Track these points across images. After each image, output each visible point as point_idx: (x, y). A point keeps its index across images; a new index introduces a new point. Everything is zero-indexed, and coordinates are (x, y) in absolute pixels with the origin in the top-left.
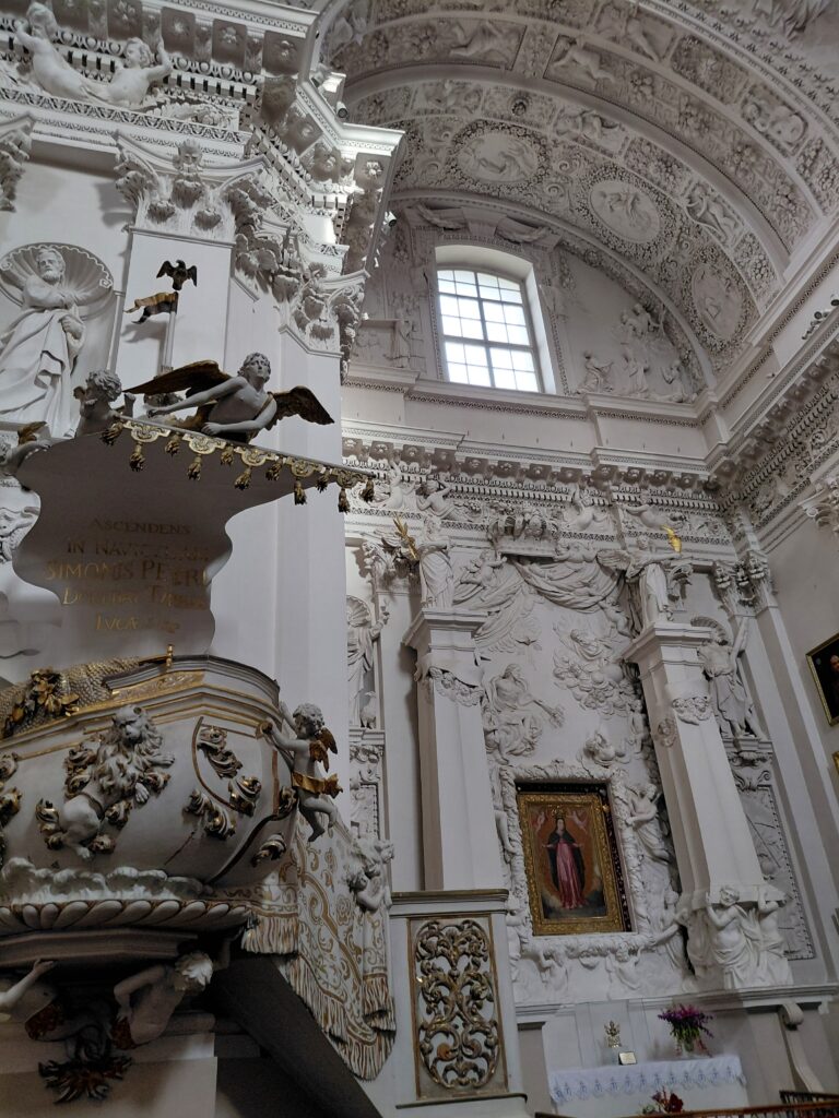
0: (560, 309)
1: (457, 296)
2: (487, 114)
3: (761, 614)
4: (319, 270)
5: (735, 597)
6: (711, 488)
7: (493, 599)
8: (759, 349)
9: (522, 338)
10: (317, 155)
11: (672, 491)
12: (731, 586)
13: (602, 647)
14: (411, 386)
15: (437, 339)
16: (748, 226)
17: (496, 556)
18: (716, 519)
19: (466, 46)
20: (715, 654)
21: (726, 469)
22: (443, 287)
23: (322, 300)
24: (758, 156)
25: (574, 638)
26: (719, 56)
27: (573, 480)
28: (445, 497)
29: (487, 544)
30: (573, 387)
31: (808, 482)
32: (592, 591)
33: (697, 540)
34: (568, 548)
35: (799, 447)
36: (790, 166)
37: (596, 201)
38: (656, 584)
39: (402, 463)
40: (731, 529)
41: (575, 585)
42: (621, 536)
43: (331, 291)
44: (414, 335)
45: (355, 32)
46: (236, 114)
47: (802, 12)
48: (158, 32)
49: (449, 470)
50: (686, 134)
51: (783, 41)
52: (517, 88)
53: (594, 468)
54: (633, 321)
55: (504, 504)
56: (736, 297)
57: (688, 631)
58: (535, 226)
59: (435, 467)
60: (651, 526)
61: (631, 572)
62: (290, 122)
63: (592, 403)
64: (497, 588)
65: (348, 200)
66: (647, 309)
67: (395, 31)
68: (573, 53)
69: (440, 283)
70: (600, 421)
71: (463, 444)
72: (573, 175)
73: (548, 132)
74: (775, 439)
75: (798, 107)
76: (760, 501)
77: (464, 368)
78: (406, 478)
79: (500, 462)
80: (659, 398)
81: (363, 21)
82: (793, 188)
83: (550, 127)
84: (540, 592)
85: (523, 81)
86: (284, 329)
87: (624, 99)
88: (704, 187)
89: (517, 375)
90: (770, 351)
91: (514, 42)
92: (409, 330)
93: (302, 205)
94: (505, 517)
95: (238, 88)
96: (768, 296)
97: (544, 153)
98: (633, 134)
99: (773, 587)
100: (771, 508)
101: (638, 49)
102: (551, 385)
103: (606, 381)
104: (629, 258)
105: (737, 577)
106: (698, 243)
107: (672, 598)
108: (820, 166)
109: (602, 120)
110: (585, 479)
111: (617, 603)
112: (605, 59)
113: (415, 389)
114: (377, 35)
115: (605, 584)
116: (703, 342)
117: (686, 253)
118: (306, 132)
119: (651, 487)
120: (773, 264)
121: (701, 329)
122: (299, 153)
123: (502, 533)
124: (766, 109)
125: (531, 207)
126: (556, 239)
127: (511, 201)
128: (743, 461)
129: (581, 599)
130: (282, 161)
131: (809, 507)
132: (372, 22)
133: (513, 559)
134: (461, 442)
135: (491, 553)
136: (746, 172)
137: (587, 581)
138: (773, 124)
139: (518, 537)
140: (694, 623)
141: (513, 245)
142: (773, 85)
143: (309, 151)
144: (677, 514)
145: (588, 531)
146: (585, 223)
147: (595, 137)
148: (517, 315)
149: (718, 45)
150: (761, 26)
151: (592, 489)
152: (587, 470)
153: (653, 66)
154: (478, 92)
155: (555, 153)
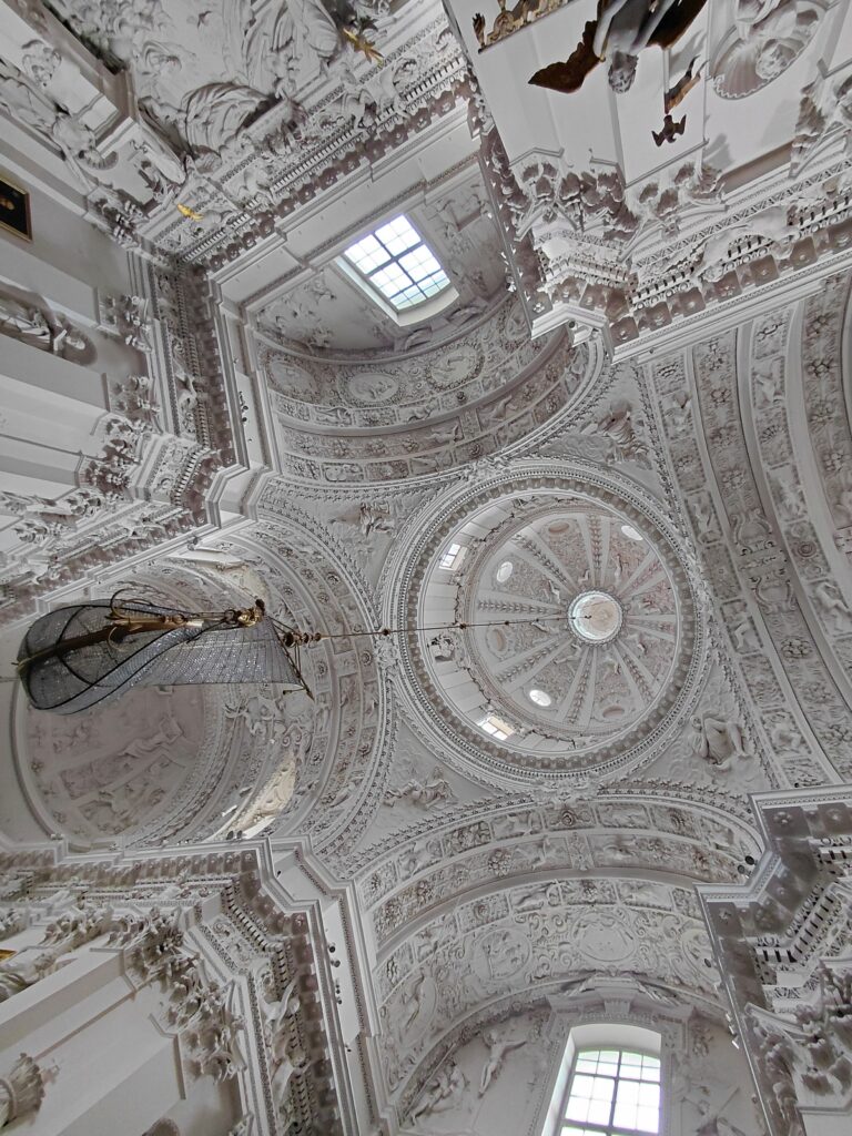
0: (368, 313)
1: (430, 276)
2: (475, 382)
3: (85, 202)
4: (549, 219)
5: (113, 202)
6: (199, 270)
7: (258, 44)
8: (253, 370)
9: (377, 279)
10: (577, 291)
11: (218, 250)
12: (123, 208)
13: (149, 69)
14: (426, 192)
15: (426, 238)
16: (312, 423)
17: (285, 93)
18: (177, 250)
19: (506, 404)
20: (77, 139)
21: (204, 289)
22: (442, 274)
23: (539, 199)
24: (335, 455)
25: (174, 58)
26: (387, 478)
27: (281, 207)
28: (354, 118)
29: (298, 99)
30: (328, 272)
31: (157, 317)
32: (200, 121)
33: (174, 226)
34: (243, 147)
35: (180, 333)
36: (319, 461)
37: (391, 381)
38: (168, 166)
39: (400, 122)
40: (162, 251)
41: (213, 115)
42: (219, 187)
43: (535, 209)
44: (443, 231)
45: (571, 372)
46: (640, 280)
47: (367, 514)
48: (704, 294)
49: (365, 145)
50: (375, 440)
51: (365, 501)
52: (468, 404)
53: (276, 226)
54: (325, 336)
55: (310, 147)
56: (287, 387)
57: (112, 143)
58: (411, 347)
59: (376, 138)
60: (208, 212)
61: (190, 163)
62: (603, 299)
63: (309, 270)
64: (264, 59)
65: (545, 279)
66: (322, 348)
67: (546, 387)
68: (452, 435)
69: (445, 276)
70: (296, 263)
71: (368, 174)
72: (412, 385)
73: (438, 395)
74: (198, 329)
75: (337, 484)
76: (166, 284)
77: (399, 231)
78: (390, 110)
79: (335, 180)
80: (275, 303)
81: (568, 380)
82: (309, 453)
83: (439, 398)
84: (231, 85)
85: (468, 409)
86: (560, 154)
87: (415, 434)
88: (347, 424)
89: (363, 253)
90: (246, 373)
91: (483, 421)
92: (449, 231)
93: (573, 254)
94: (303, 136)
95: (644, 296)
96: (273, 399)
97: (434, 385)
98: (398, 423)
99: (100, 231)
100: (157, 286)
101: (424, 457)
102: (339, 261)
103: (312, 290)
104: (353, 366)
105: (126, 219)
106: (327, 399)
107: (146, 164)
108: (307, 469)
109: (417, 418)
110: (274, 214)
111: (174, 125)
112: (436, 443)
113: (422, 192)
114: (555, 379)
115: (195, 137)
116: (280, 353)
117: (328, 390)
118: (590, 299)
119: (233, 241)
120: (285, 415)
121: (289, 359)
122: (589, 286)
123: (296, 120)
124: (350, 474)
125: (421, 355)
126: (397, 348)
127: (433, 350)
128: (201, 301)
129: (201, 105)
130: (598, 273)
131: (140, 302)
132: (563, 383)
133: (271, 102)
134: (372, 175)
135: (290, 92)
136: (334, 444)
137: (209, 127)
138: (342, 471)
139: (282, 126)
140: (114, 156)
141: (417, 328)
142: (356, 484)
143: (582, 291)
144: (201, 235)
145: (241, 172)
146: (388, 368)
147: (415, 409)
148: (388, 291)
149: (391, 482)
150: (379, 499)
151: (264, 210)
152: (279, 221)
153: (412, 456)
154: (486, 388)
155: (428, 389)
